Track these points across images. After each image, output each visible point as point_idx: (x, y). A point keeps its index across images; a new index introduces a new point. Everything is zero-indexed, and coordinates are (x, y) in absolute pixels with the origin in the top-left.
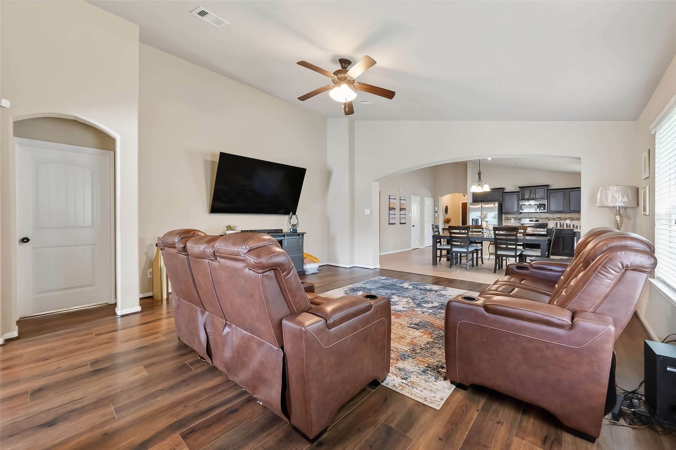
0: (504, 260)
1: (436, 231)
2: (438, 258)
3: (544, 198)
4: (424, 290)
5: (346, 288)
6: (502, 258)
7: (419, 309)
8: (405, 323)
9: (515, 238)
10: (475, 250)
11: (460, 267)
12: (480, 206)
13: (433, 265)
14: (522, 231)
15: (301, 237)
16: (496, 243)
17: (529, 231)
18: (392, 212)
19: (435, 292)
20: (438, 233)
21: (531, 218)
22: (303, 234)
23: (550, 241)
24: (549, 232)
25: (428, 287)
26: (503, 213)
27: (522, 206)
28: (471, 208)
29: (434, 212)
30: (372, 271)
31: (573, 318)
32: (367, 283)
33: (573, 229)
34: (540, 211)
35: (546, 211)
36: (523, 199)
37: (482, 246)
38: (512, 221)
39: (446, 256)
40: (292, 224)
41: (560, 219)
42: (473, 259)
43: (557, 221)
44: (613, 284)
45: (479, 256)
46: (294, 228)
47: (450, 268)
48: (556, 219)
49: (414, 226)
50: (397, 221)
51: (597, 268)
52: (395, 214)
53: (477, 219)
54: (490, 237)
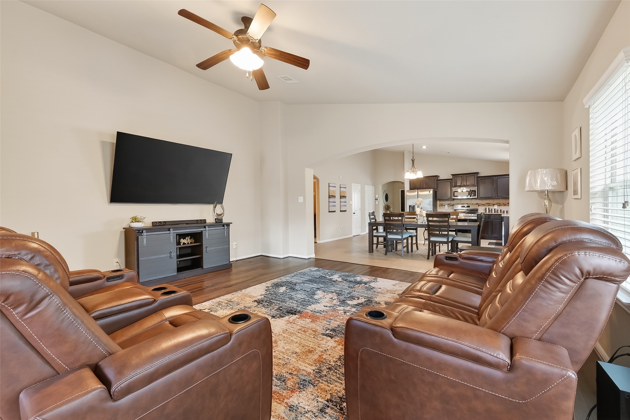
0: (438, 245)
1: (373, 219)
2: (375, 246)
3: (474, 185)
4: (353, 282)
5: (269, 283)
6: (435, 244)
7: (342, 308)
8: (320, 329)
9: (446, 224)
10: (410, 236)
11: (396, 253)
12: (416, 193)
13: (369, 252)
14: (455, 217)
15: (226, 227)
16: (430, 229)
17: (462, 216)
18: (332, 200)
19: (364, 285)
20: (374, 220)
21: (463, 204)
22: (228, 225)
23: (479, 226)
24: (480, 216)
25: (358, 279)
26: (438, 200)
27: (455, 193)
28: (408, 195)
29: (374, 200)
30: (307, 261)
31: (512, 354)
32: (295, 276)
33: (501, 213)
34: (471, 198)
35: (476, 197)
36: (456, 186)
37: (417, 232)
38: (446, 207)
39: (383, 243)
40: (217, 213)
41: (489, 204)
42: (407, 246)
43: (486, 207)
44: (567, 301)
45: (414, 242)
46: (220, 217)
47: (385, 255)
48: (485, 205)
49: (354, 213)
50: (337, 209)
51: (544, 275)
52: (335, 202)
53: (414, 206)
54: (424, 224)
